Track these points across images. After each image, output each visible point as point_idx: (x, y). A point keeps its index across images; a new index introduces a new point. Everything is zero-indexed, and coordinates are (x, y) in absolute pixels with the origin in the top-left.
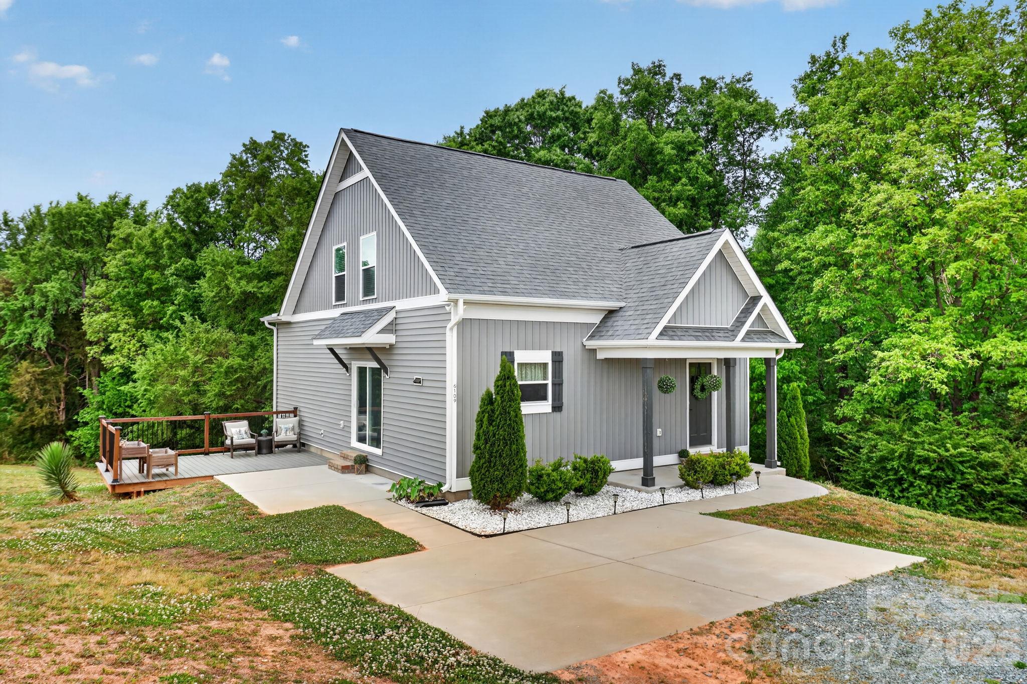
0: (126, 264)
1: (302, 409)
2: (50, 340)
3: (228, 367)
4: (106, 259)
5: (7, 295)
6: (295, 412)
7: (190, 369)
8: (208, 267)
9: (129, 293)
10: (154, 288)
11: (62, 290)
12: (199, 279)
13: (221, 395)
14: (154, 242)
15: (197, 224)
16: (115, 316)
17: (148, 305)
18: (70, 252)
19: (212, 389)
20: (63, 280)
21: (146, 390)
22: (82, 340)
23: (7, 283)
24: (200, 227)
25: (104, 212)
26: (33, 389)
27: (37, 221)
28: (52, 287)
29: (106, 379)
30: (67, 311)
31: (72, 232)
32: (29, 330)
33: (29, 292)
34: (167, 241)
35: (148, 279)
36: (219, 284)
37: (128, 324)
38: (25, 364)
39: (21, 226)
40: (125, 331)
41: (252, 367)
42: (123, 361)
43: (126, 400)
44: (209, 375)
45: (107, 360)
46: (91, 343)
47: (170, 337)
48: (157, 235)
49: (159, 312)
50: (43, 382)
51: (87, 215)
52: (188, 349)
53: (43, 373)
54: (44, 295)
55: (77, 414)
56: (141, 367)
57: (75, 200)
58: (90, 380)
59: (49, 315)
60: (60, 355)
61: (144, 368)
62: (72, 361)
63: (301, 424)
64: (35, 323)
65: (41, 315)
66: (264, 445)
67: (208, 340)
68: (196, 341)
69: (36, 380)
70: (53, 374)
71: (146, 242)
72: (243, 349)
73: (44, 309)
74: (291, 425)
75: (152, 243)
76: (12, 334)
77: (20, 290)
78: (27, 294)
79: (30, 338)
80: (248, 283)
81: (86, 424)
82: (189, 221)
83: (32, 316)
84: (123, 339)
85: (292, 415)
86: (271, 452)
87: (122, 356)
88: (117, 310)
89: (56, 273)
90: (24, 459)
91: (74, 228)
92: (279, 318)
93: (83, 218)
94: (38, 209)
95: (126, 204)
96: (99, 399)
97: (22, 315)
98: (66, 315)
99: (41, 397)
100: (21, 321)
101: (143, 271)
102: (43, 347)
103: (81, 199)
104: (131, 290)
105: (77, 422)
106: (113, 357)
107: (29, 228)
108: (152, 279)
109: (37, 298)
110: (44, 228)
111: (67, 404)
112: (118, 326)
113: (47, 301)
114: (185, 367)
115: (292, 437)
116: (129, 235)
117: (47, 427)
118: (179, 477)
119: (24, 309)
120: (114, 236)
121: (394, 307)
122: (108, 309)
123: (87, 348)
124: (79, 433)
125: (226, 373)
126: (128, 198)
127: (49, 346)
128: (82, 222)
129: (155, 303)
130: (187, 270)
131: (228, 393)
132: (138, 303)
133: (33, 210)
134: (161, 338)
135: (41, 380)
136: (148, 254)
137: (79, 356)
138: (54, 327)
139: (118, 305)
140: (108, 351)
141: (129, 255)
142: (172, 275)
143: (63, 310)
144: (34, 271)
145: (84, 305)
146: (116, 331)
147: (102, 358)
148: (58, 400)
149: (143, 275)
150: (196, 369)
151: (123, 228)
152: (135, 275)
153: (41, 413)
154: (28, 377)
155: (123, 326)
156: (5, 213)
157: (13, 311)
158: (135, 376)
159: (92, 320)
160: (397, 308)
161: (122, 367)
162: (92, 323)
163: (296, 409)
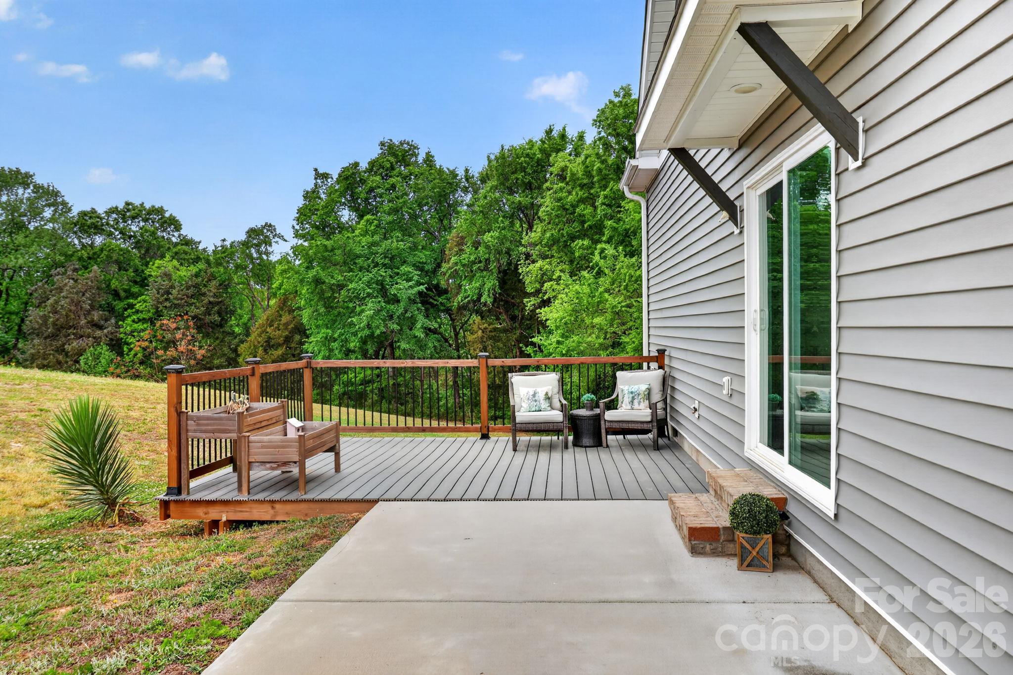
0: (560, 201)
1: (674, 354)
2: (495, 294)
5: (460, 249)
6: (660, 359)
9: (562, 234)
10: (586, 225)
11: (502, 239)
14: (586, 170)
16: (550, 263)
17: (578, 246)
20: (504, 228)
22: (521, 292)
23: (461, 238)
25: (542, 149)
26: (484, 347)
27: (488, 172)
28: (490, 236)
30: (508, 261)
32: (478, 284)
33: (475, 244)
35: (580, 215)
37: (562, 270)
38: (477, 319)
46: (527, 295)
48: (589, 162)
49: (591, 253)
50: (494, 338)
51: (528, 155)
54: (487, 246)
59: (493, 266)
62: (523, 318)
63: (667, 385)
64: (483, 277)
65: (487, 268)
66: (585, 427)
69: (487, 336)
71: (580, 172)
73: (488, 261)
74: (643, 387)
76: (466, 290)
77: (469, 243)
78: (474, 246)
79: (479, 293)
83: (479, 270)
86: (598, 443)
88: (551, 256)
89: (497, 222)
91: (516, 171)
93: (523, 159)
95: (563, 136)
97: (472, 269)
98: (507, 267)
100: (472, 276)
101: (575, 206)
102: (490, 300)
104: (565, 231)
108: (584, 215)
109: (482, 249)
112: (553, 273)
113: (490, 253)
115: (642, 413)
116: (564, 169)
119: (473, 263)
120: (551, 173)
122: (544, 256)
123: (526, 300)
126: (564, 130)
127: (495, 300)
128: (522, 163)
129: (586, 242)
132: (571, 245)
135: (490, 336)
136: (581, 186)
137: (517, 310)
138: (498, 280)
139: (552, 251)
140: (543, 302)
142: (602, 205)
143: (503, 261)
144: (481, 220)
146: (550, 279)
147: (537, 311)
149: (575, 212)
151: (561, 161)
154: (481, 333)
155: (557, 273)
156: (467, 169)
157: (464, 266)
159: (527, 270)
162: (530, 272)
163: (662, 352)
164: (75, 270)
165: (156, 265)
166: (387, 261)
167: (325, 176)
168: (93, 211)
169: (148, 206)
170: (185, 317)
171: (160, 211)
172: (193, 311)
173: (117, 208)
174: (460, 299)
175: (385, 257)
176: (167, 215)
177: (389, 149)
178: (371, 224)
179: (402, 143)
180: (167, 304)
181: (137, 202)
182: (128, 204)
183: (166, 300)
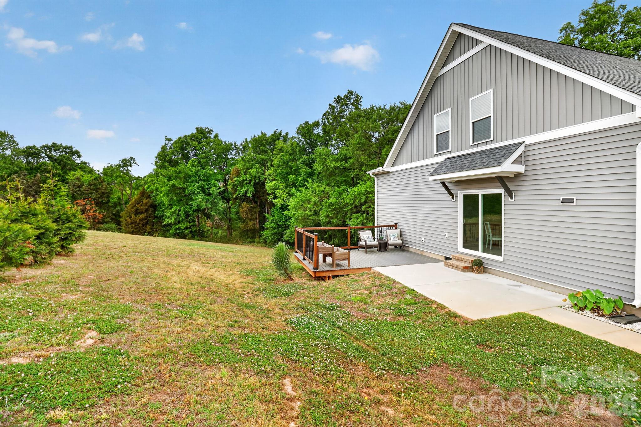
0: (282, 159)
2: (253, 193)
3: (330, 203)
4: (273, 159)
5: (237, 175)
6: (396, 226)
7: (312, 204)
8: (318, 157)
9: (283, 172)
10: (293, 169)
11: (257, 172)
12: (314, 163)
13: (327, 216)
14: (293, 149)
15: (309, 140)
16: (277, 183)
17: (292, 177)
18: (260, 156)
19: (323, 213)
20: (257, 168)
21: (294, 214)
22: (266, 194)
23: (238, 170)
24: (311, 141)
25: (272, 138)
26: (247, 214)
27: (246, 145)
28: (252, 171)
29: (274, 209)
30: (259, 181)
31: (260, 148)
32: (245, 189)
33: (245, 173)
34: (298, 148)
35: (291, 165)
36: (323, 164)
37: (283, 186)
38: (245, 203)
39: (241, 147)
40: (282, 189)
41: (340, 203)
42: (282, 202)
43: (283, 219)
44: (320, 207)
45: (275, 201)
46: (268, 194)
47: (303, 189)
48: (294, 145)
49: (295, 180)
50: (251, 211)
51: (266, 140)
52: (310, 195)
53: (251, 207)
54: (250, 174)
55: (264, 224)
56: (292, 203)
57: (260, 134)
58: (268, 210)
59: (252, 183)
60: (256, 200)
61: (293, 204)
62: (261, 203)
63: (401, 233)
64: (248, 186)
65: (250, 183)
66: (382, 246)
67: (319, 190)
68: (314, 191)
69: (249, 210)
70: (254, 208)
71: (290, 149)
72: (336, 194)
73: (250, 181)
74: (397, 234)
75: (292, 149)
76: (240, 191)
77: (242, 173)
78: (245, 174)
79: (246, 192)
80: (336, 163)
81: (267, 229)
82: (306, 138)
83: (246, 184)
84: (282, 192)
85: (394, 228)
86: (387, 250)
87: (281, 200)
88: (278, 180)
89: (255, 165)
90: (245, 243)
91: (261, 146)
92: (383, 169)
93: (264, 141)
94: (246, 140)
95: (280, 134)
96: (272, 218)
97: (243, 183)
98: (259, 183)
99: (250, 217)
100: (243, 186)
101: (288, 162)
102: (251, 196)
103: (262, 133)
104: (284, 171)
105: (264, 228)
106: (277, 200)
107: (244, 148)
109: (248, 176)
110: (249, 147)
111: (259, 221)
112: (279, 186)
113: (251, 177)
114: (309, 203)
115: (398, 241)
116: (282, 147)
117: (253, 230)
118: (351, 267)
119: (244, 181)
120: (276, 148)
121: (524, 142)
122: (275, 180)
123: (268, 196)
124: (266, 232)
125: (329, 206)
126: (281, 131)
127: (253, 196)
128: (264, 143)
129: (294, 176)
130: (306, 161)
131: (330, 215)
132: (287, 176)
133: (244, 140)
134: (299, 191)
135: (250, 210)
136: (290, 154)
137: (264, 200)
138: (254, 188)
139: (278, 178)
140: (275, 198)
141: (283, 155)
142: (300, 163)
143: (257, 181)
144: (247, 164)
145: (266, 179)
146: (278, 189)
147: (273, 201)
148: (256, 219)
150: (315, 204)
151: (280, 144)
152: (286, 163)
153: (250, 223)
154: (246, 209)
155: (281, 187)
156: (235, 142)
157: (239, 182)
158: (289, 208)
160: (526, 143)
161: (281, 204)
162: (269, 185)
163: (396, 224)
164: (25, 175)
165: (71, 174)
166: (205, 179)
167: (170, 140)
168: (34, 146)
169: (64, 145)
170: (90, 199)
171: (71, 148)
172: (94, 196)
173: (48, 145)
174: (237, 194)
175: (204, 177)
176: (74, 150)
177: (200, 131)
178: (195, 162)
179: (206, 129)
180: (79, 193)
181: (58, 143)
182: (53, 143)
183: (78, 191)
